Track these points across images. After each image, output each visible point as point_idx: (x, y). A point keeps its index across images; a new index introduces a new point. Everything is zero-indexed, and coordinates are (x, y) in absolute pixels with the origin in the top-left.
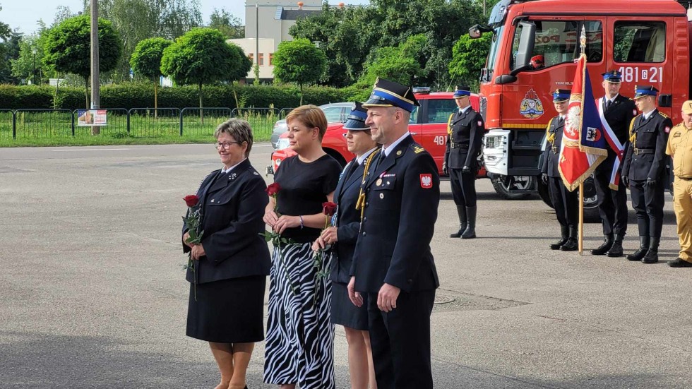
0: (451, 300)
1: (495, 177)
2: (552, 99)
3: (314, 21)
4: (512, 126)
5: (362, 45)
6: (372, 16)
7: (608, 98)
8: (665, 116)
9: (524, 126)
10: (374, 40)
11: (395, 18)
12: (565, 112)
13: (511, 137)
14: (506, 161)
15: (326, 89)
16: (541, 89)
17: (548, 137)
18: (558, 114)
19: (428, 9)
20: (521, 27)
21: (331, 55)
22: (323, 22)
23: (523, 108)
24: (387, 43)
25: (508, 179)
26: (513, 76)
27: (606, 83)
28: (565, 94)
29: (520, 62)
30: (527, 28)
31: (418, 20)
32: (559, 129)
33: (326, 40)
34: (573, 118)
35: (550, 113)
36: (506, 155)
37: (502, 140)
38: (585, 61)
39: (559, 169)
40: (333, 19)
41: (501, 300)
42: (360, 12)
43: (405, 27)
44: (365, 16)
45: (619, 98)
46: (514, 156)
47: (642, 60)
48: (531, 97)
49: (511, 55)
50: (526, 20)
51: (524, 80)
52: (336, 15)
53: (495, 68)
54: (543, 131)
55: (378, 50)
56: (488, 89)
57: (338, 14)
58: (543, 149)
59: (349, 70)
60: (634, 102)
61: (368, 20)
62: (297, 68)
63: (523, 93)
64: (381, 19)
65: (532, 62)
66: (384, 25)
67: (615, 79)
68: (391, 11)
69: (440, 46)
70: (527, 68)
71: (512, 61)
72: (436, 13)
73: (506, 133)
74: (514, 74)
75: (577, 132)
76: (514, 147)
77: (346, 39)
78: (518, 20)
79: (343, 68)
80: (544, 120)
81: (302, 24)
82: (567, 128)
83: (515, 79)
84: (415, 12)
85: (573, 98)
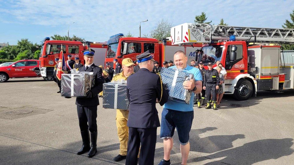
0: (31, 111)
1: (43, 77)
2: (55, 60)
3: (6, 48)
4: (47, 66)
5: (17, 52)
6: (18, 47)
7: (69, 60)
8: (82, 64)
9: (50, 66)
10: (19, 52)
11: (23, 47)
12: (58, 63)
13: (47, 69)
14: (46, 74)
15: (9, 60)
16: (53, 59)
17: (55, 69)
18: (57, 64)
19: (30, 46)
20: (48, 46)
21: (10, 54)
22: (8, 48)
23: (49, 63)
24: (22, 52)
25: (46, 77)
26: (46, 56)
27: (68, 57)
28: (58, 59)
29: (48, 53)
30: (49, 46)
31: (28, 48)
32: (57, 67)
33: (9, 51)
34: (60, 64)
35: (55, 64)
36: (46, 72)
37: (45, 69)
38: (62, 53)
39: (57, 75)
40: (10, 48)
41: (46, 110)
42: (16, 46)
43: (25, 49)
44: (17, 47)
45: (72, 60)
46: (48, 73)
47: (74, 53)
48: (51, 60)
49: (46, 52)
50: (49, 44)
51: (49, 57)
52: (11, 47)
53: (42, 54)
54: (54, 68)
55: (19, 53)
56: (41, 59)
57: (11, 46)
58: (54, 71)
59: (14, 57)
60: (75, 61)
61: (18, 48)
62: (1, 56)
63: (49, 59)
64: (20, 48)
65: (51, 53)
66: (21, 49)
67: (70, 56)
68: (22, 46)
69: (32, 53)
70: (50, 54)
71: (46, 53)
72: (31, 47)
73: (46, 68)
74: (47, 55)
75: (61, 68)
76: (48, 71)
77: (13, 51)
78: (47, 44)
79: (13, 56)
80: (54, 65)
81: (4, 48)
82: (59, 67)
83: (47, 57)
84: (27, 47)
85: (60, 60)
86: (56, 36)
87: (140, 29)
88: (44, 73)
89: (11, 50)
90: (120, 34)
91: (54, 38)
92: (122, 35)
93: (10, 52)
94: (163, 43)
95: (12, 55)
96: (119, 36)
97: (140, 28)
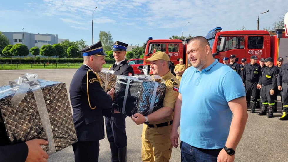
86: (173, 37)
87: (258, 22)
88: (146, 71)
89: (139, 51)
90: (217, 28)
91: (172, 38)
92: (220, 29)
93: (138, 53)
94: (277, 35)
95: (139, 54)
96: (217, 30)
97: (258, 20)
